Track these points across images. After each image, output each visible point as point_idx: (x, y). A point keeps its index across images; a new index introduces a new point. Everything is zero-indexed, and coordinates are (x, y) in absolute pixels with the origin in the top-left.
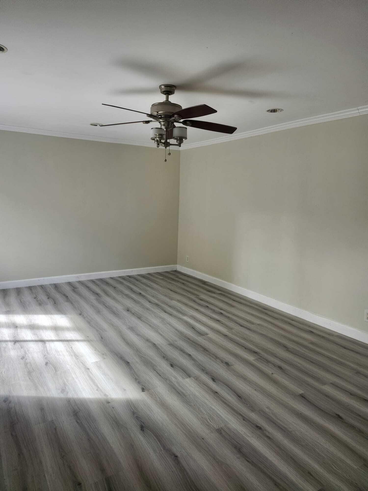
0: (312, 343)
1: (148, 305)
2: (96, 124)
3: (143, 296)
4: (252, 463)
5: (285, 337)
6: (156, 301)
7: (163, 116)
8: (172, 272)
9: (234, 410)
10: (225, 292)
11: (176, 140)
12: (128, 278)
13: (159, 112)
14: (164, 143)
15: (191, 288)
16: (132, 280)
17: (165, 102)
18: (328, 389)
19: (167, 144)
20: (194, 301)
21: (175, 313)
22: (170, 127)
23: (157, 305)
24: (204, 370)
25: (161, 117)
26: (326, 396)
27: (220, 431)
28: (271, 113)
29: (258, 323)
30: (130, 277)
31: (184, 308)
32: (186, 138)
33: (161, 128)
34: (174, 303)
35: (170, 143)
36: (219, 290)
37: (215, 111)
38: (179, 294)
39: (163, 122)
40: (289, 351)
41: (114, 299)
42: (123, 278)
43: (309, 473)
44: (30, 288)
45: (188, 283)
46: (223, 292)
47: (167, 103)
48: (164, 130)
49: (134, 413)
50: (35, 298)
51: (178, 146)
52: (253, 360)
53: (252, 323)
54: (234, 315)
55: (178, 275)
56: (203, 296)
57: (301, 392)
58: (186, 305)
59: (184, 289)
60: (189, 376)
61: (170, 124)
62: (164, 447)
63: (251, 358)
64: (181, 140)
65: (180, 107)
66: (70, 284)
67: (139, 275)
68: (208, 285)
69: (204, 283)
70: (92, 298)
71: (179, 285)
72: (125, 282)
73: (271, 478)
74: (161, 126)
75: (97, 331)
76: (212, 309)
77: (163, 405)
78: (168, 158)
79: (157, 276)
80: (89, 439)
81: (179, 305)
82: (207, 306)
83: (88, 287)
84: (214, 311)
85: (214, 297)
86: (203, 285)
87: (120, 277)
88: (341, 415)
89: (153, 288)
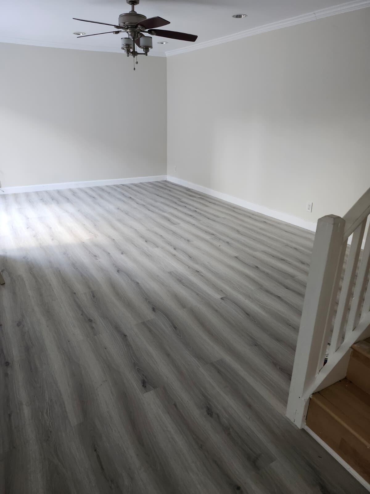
0: (261, 229)
1: (135, 205)
2: (78, 33)
3: (133, 199)
4: (186, 286)
5: (240, 225)
6: (144, 203)
7: (130, 27)
8: (162, 182)
9: (183, 263)
10: (204, 197)
11: (143, 49)
12: (122, 186)
13: (125, 23)
14: (132, 53)
15: (176, 193)
16: (125, 187)
17: (131, 12)
18: (258, 254)
19: (135, 54)
20: (176, 203)
21: (157, 211)
22: (136, 37)
23: (144, 205)
24: (169, 244)
25: (128, 27)
26: (254, 257)
27: (170, 273)
28: (236, 18)
29: (223, 217)
30: (123, 185)
31: (166, 208)
32: (151, 47)
33: (129, 38)
34: (158, 204)
35: (138, 52)
36: (200, 195)
37: (169, 23)
38: (164, 198)
39: (130, 32)
40: (240, 234)
41: (107, 201)
42: (117, 186)
43: (221, 291)
44: (37, 193)
45: (174, 190)
46: (203, 196)
47: (133, 14)
48: (131, 39)
49: (114, 264)
50: (41, 200)
51: (145, 55)
52: (209, 239)
53: (218, 217)
54: (206, 212)
55: (167, 184)
56: (184, 200)
57: (236, 255)
58: (168, 205)
59: (169, 195)
60: (157, 247)
61: (137, 34)
62: (131, 279)
63: (208, 237)
64: (147, 49)
65: (144, 17)
66: (70, 190)
67: (132, 184)
68: (191, 192)
69: (188, 190)
70: (89, 200)
71: (166, 191)
72: (119, 189)
73: (195, 292)
74: (129, 36)
75: (92, 221)
76: (188, 208)
77: (135, 261)
78: (136, 66)
79: (148, 185)
80: (82, 276)
81: (162, 205)
82: (185, 206)
83: (86, 193)
84: (190, 210)
85: (193, 200)
86: (187, 192)
87: (114, 185)
88: (259, 266)
89: (142, 194)
